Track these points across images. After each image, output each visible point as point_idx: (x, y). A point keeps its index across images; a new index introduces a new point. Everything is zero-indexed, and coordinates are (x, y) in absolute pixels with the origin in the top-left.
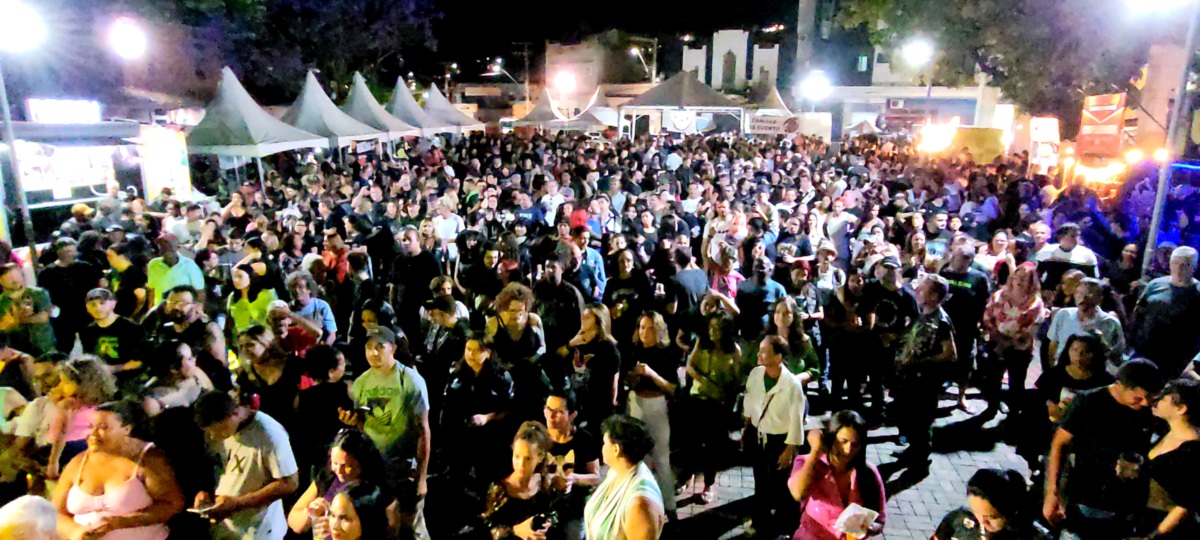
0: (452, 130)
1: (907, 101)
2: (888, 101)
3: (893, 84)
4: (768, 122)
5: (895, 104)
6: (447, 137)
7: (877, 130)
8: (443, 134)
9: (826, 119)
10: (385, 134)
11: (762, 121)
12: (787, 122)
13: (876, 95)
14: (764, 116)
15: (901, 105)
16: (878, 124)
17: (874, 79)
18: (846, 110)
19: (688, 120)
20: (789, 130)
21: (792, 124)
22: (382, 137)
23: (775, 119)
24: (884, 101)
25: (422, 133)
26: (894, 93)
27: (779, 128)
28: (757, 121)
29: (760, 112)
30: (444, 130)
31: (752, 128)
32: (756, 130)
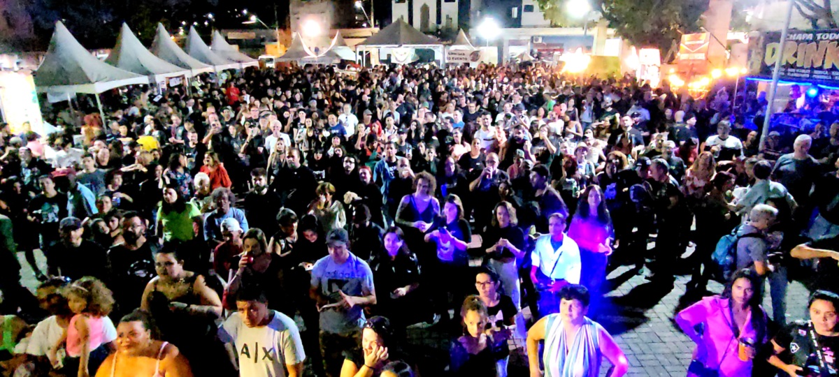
0: (236, 66)
1: (544, 38)
2: (532, 38)
3: (535, 27)
4: (460, 54)
5: (537, 40)
6: (232, 71)
7: (532, 58)
8: (229, 70)
9: (494, 51)
10: (189, 71)
11: (455, 54)
12: (472, 54)
13: (524, 34)
14: (456, 50)
15: (540, 41)
16: (532, 54)
17: (523, 23)
18: (505, 44)
19: (404, 55)
20: (474, 60)
21: (475, 56)
22: (188, 74)
23: (464, 52)
24: (529, 38)
25: (215, 70)
26: (536, 33)
27: (466, 59)
28: (452, 54)
29: (453, 48)
30: (230, 66)
31: (449, 59)
32: (452, 61)
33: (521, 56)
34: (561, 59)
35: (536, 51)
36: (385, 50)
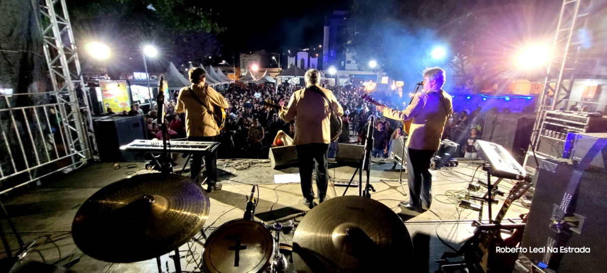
1: (355, 75)
2: (350, 75)
3: (351, 70)
5: (352, 76)
7: (351, 84)
9: (333, 80)
13: (346, 73)
15: (353, 76)
17: (346, 68)
18: (338, 77)
21: (327, 82)
24: (349, 75)
26: (351, 73)
27: (323, 83)
33: (346, 83)
34: (363, 84)
35: (353, 81)
36: (284, 78)
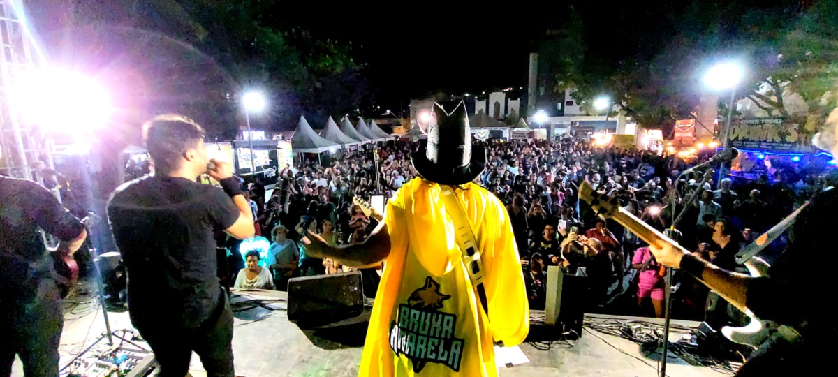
4: (520, 134)
6: (381, 143)
12: (528, 133)
14: (516, 131)
18: (552, 127)
20: (529, 138)
21: (531, 135)
23: (523, 132)
27: (524, 136)
31: (513, 136)
32: (515, 138)
33: (564, 135)
34: (592, 136)
35: (574, 131)
